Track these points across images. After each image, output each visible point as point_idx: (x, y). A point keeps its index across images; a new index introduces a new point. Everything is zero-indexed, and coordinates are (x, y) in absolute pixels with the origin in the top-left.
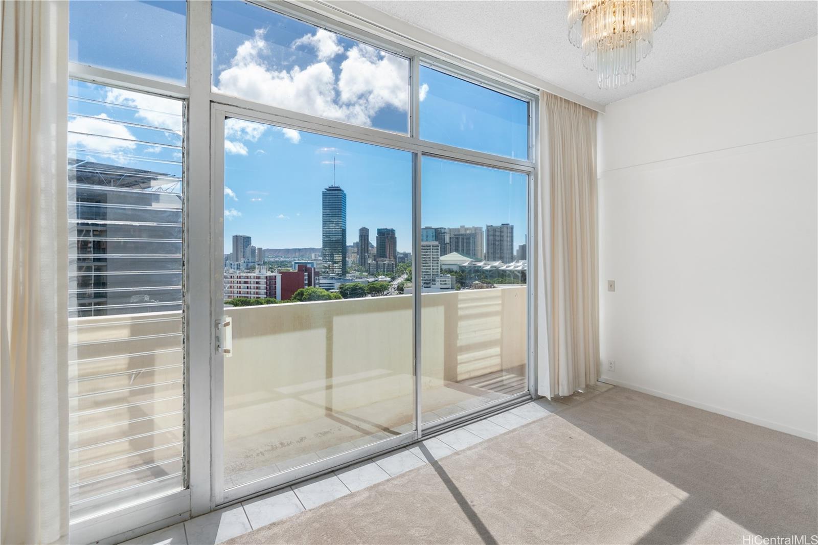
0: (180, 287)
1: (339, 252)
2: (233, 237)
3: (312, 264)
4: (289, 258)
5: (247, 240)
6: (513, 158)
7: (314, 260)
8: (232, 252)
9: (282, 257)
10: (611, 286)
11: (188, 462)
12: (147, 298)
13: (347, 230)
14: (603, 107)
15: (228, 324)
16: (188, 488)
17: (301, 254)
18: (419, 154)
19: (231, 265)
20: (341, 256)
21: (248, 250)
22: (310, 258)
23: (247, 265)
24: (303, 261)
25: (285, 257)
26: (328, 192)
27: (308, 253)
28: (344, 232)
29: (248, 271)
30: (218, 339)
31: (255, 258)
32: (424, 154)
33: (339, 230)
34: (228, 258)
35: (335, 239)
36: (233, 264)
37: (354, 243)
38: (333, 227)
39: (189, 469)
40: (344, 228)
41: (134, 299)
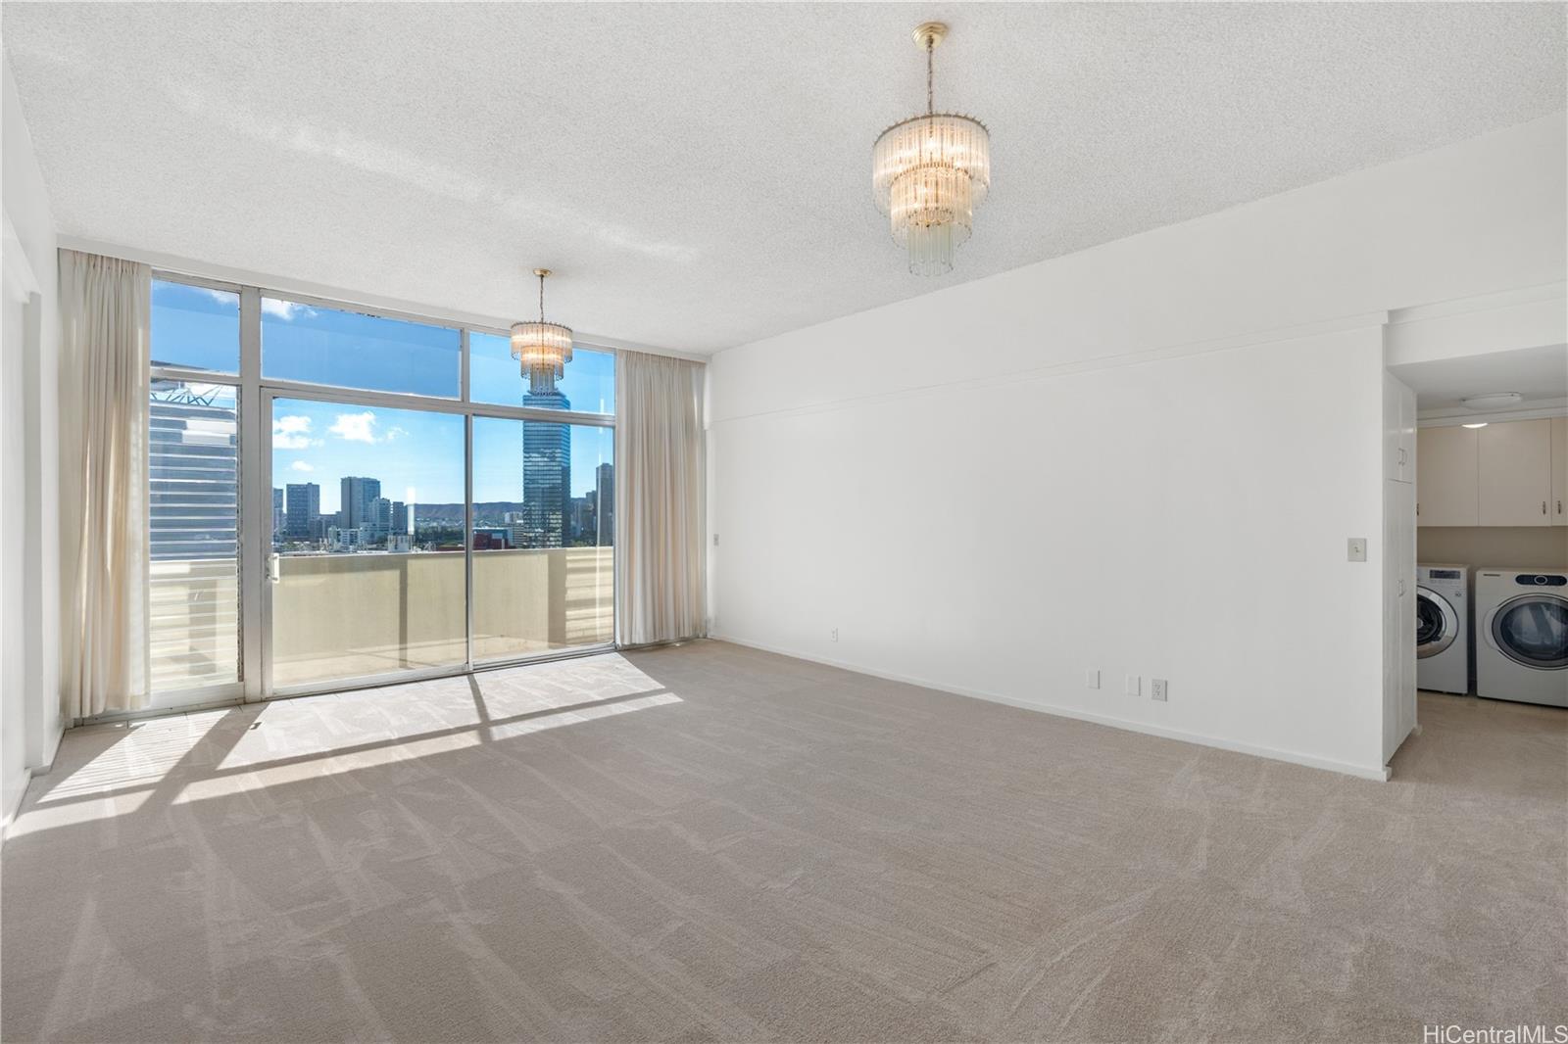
0: (235, 529)
1: (558, 510)
2: (343, 480)
3: (505, 532)
4: (457, 521)
5: (373, 486)
6: (602, 413)
7: (509, 525)
8: (340, 510)
9: (444, 520)
10: (716, 539)
11: (242, 664)
12: (208, 537)
13: (572, 468)
14: (709, 357)
15: (276, 558)
16: (242, 680)
17: (483, 514)
18: (470, 416)
19: (339, 535)
20: (560, 517)
21: (374, 506)
22: (501, 522)
23: (372, 536)
24: (487, 528)
25: (450, 520)
26: (533, 397)
27: (496, 513)
28: (566, 473)
29: (375, 546)
30: (267, 569)
31: (388, 520)
32: (474, 415)
33: (557, 468)
34: (332, 520)
35: (548, 486)
36: (341, 533)
37: (587, 494)
38: (545, 464)
39: (243, 668)
40: (565, 465)
41: (197, 537)
